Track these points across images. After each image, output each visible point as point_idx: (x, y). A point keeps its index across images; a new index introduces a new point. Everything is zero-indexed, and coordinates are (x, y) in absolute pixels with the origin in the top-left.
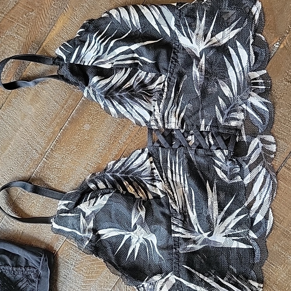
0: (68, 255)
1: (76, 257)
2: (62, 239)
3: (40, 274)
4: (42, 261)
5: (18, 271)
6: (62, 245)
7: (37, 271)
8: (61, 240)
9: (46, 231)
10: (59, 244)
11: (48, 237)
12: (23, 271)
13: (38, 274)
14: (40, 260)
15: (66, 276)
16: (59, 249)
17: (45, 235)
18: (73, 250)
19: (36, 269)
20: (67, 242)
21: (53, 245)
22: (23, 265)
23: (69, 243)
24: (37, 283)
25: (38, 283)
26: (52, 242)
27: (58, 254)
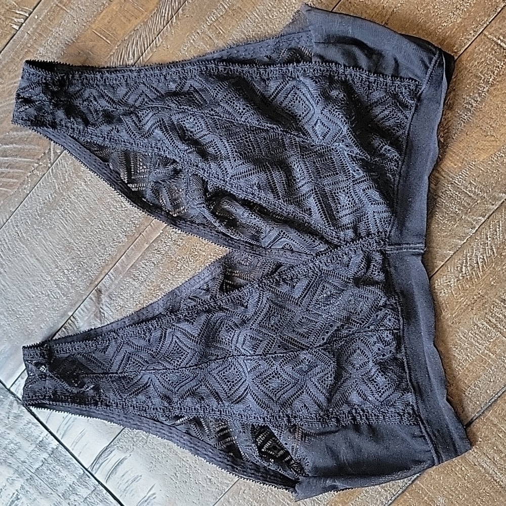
0: (483, 62)
1: (499, 68)
2: (474, 31)
3: (421, 94)
4: (432, 65)
5: (378, 83)
6: (472, 43)
7: (417, 86)
8: (472, 32)
9: (442, 12)
10: (466, 41)
11: (446, 24)
12: (386, 85)
13: (418, 93)
14: (431, 60)
15: (471, 104)
16: (464, 49)
17: (438, 20)
18: (496, 52)
19: (416, 81)
20: (485, 35)
21: (453, 41)
22: (389, 72)
23: (488, 38)
24: (413, 110)
25: (415, 111)
26: (452, 35)
27: (461, 59)
